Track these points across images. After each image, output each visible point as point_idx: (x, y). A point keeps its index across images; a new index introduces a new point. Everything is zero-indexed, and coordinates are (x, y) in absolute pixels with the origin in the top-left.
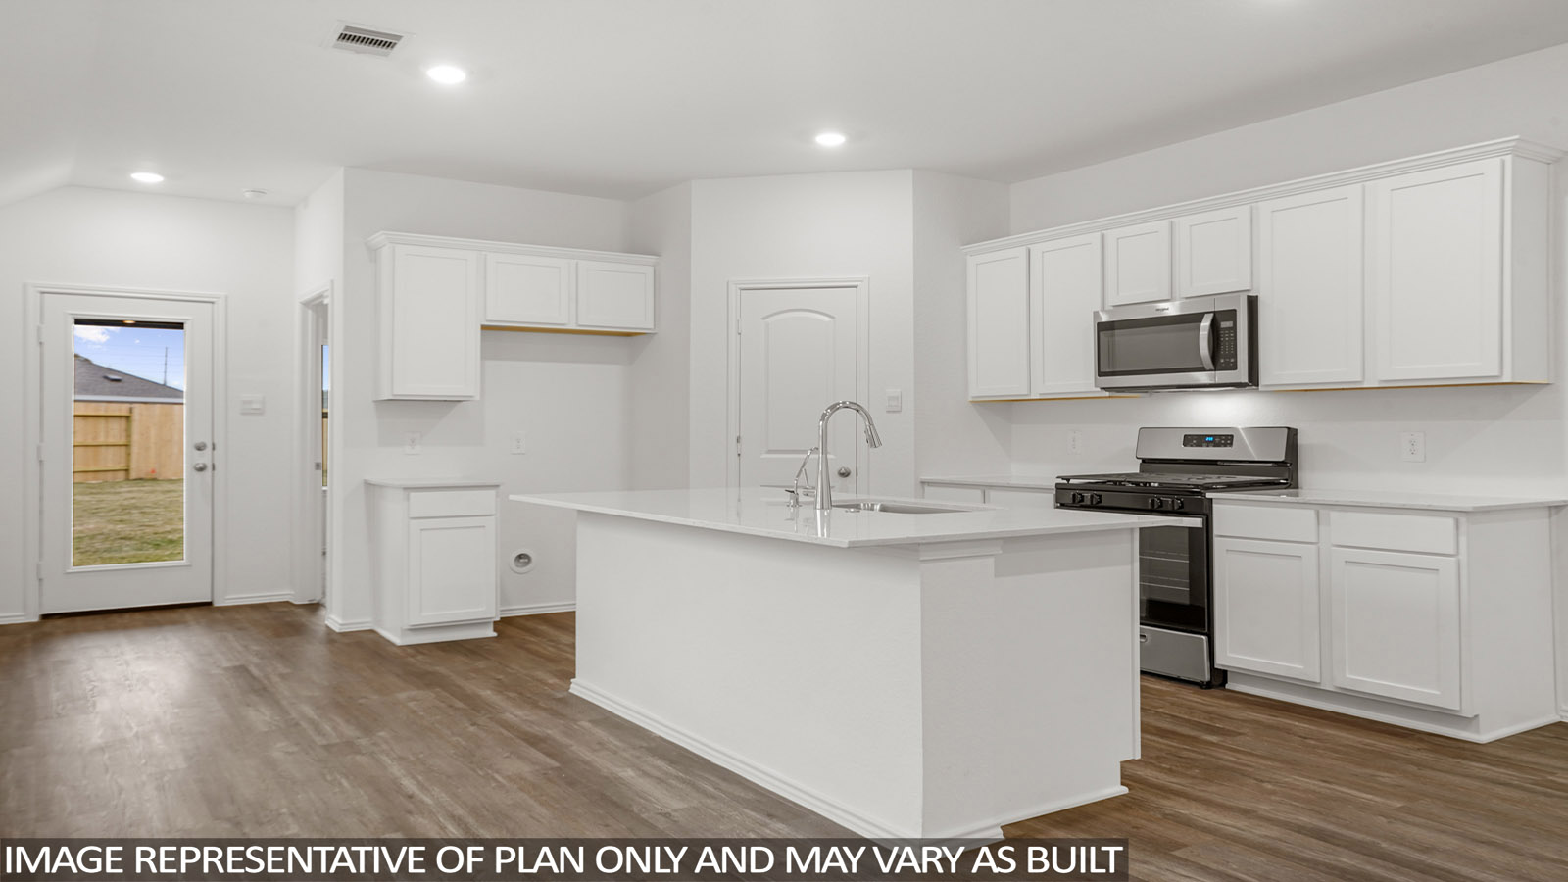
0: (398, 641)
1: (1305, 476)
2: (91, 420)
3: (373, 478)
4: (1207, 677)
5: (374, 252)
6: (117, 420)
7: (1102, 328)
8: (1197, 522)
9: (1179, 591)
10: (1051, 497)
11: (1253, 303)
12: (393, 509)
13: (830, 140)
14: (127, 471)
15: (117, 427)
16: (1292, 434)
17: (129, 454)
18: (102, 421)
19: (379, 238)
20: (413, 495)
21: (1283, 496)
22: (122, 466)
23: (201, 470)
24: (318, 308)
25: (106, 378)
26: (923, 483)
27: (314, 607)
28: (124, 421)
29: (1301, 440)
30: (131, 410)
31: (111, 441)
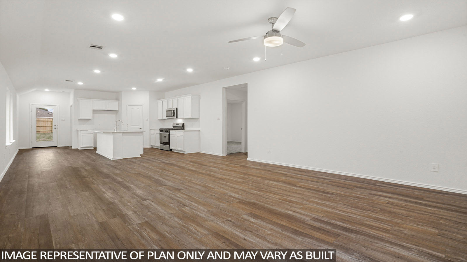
0: (80, 149)
1: (185, 128)
2: (44, 122)
3: (77, 129)
4: (169, 150)
5: (78, 100)
6: (50, 122)
7: (166, 111)
8: (168, 133)
9: (166, 140)
10: (159, 131)
11: (177, 109)
12: (80, 133)
13: (134, 89)
14: (52, 131)
15: (50, 123)
16: (183, 124)
17: (52, 128)
18: (47, 122)
19: (78, 99)
20: (81, 131)
21: (183, 130)
22: (51, 130)
23: (55, 128)
24: (71, 106)
25: (49, 114)
26: (150, 130)
27: (71, 147)
28: (51, 122)
29: (185, 124)
30: (52, 119)
31: (48, 125)
